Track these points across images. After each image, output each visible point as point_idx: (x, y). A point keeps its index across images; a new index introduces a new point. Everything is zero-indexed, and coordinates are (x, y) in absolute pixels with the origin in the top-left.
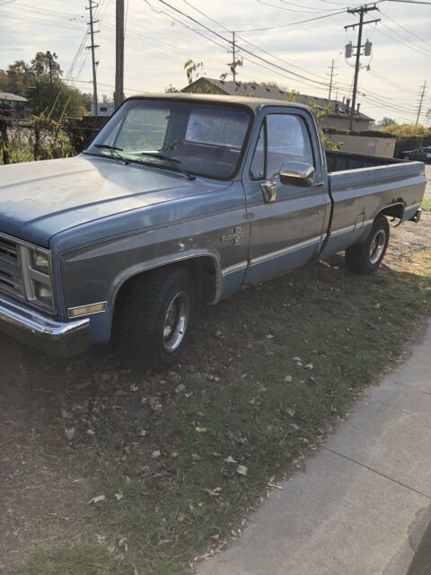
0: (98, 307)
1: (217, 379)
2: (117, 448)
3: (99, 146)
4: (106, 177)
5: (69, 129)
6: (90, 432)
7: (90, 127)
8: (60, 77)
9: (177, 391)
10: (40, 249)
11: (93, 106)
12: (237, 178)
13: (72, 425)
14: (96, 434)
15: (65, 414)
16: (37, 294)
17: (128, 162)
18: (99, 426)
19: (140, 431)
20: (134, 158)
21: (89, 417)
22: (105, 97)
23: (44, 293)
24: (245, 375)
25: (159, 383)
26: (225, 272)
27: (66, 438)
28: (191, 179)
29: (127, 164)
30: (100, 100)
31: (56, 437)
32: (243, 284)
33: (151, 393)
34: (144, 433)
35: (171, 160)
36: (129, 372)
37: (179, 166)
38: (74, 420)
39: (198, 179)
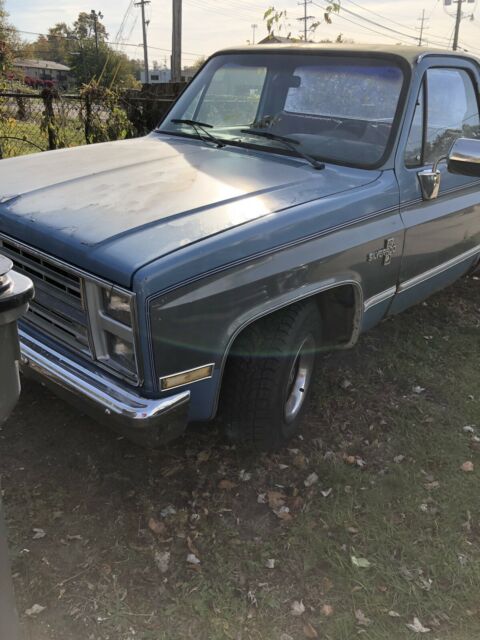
0: (201, 372)
1: (360, 462)
2: (237, 594)
3: (177, 121)
4: (197, 166)
5: (127, 100)
6: (192, 558)
7: (151, 96)
8: (106, 40)
9: (307, 484)
10: (117, 289)
11: (143, 75)
12: (389, 164)
13: (166, 544)
14: (201, 563)
15: (153, 525)
16: (111, 350)
17: (221, 143)
18: (204, 546)
19: (266, 559)
20: (228, 137)
21: (189, 531)
22: (155, 63)
23: (120, 349)
24: (401, 457)
25: (278, 468)
26: (368, 304)
27: (158, 570)
28: (319, 168)
29: (220, 147)
30: (151, 67)
31: (143, 568)
32: (384, 317)
33: (269, 485)
34: (272, 563)
35: (285, 140)
36: (234, 448)
37: (298, 148)
38: (166, 537)
39: (329, 167)
